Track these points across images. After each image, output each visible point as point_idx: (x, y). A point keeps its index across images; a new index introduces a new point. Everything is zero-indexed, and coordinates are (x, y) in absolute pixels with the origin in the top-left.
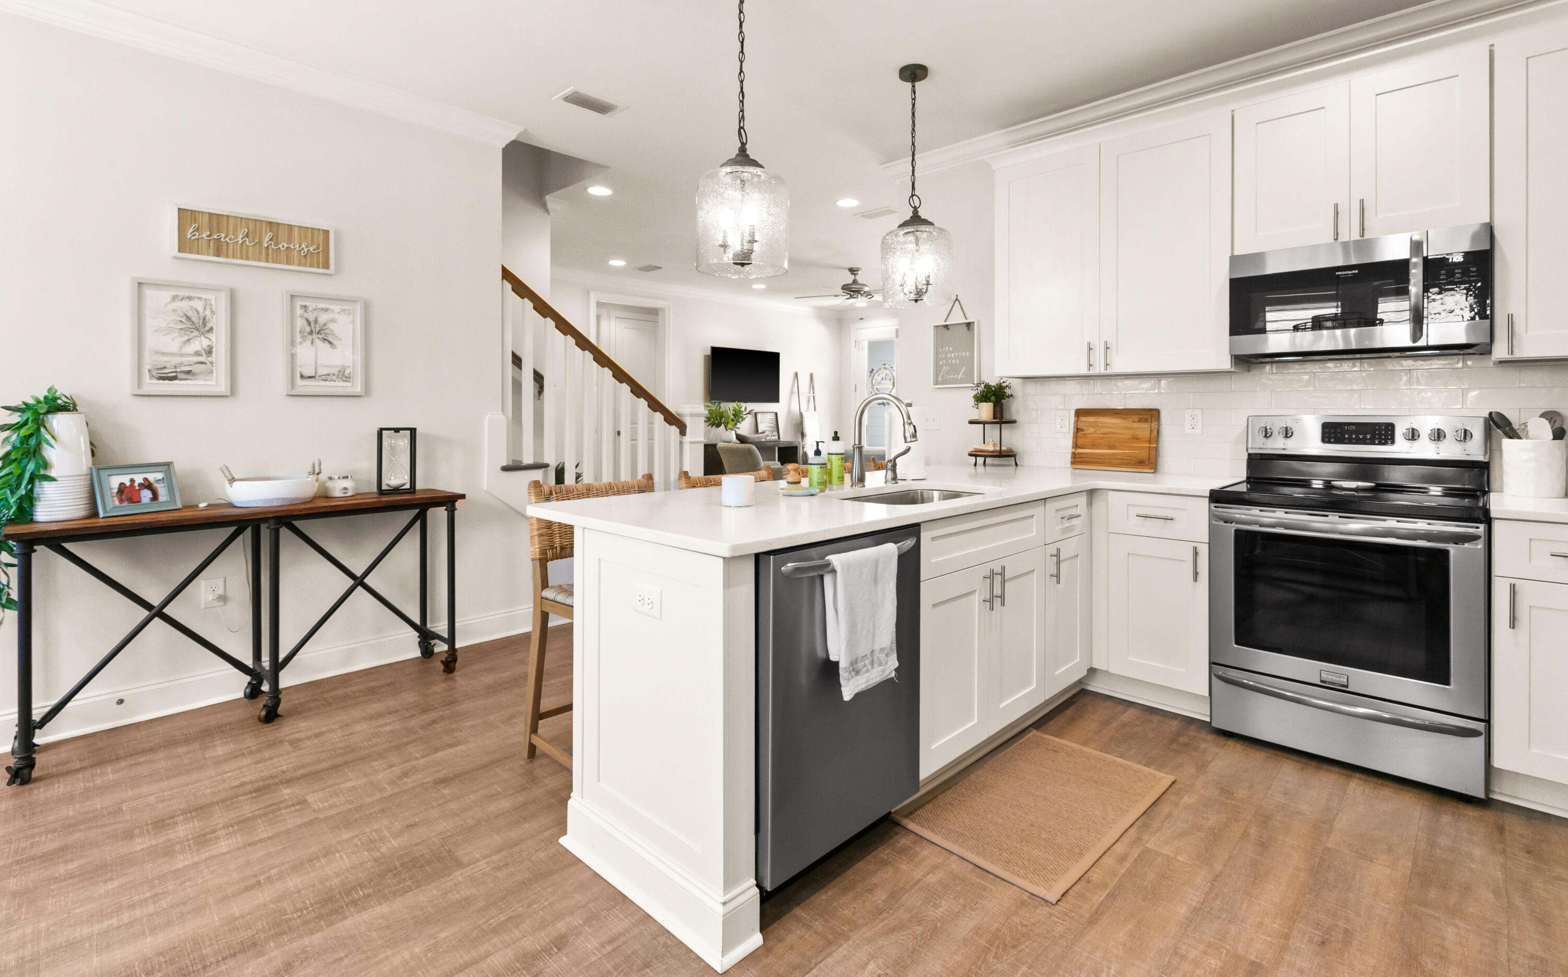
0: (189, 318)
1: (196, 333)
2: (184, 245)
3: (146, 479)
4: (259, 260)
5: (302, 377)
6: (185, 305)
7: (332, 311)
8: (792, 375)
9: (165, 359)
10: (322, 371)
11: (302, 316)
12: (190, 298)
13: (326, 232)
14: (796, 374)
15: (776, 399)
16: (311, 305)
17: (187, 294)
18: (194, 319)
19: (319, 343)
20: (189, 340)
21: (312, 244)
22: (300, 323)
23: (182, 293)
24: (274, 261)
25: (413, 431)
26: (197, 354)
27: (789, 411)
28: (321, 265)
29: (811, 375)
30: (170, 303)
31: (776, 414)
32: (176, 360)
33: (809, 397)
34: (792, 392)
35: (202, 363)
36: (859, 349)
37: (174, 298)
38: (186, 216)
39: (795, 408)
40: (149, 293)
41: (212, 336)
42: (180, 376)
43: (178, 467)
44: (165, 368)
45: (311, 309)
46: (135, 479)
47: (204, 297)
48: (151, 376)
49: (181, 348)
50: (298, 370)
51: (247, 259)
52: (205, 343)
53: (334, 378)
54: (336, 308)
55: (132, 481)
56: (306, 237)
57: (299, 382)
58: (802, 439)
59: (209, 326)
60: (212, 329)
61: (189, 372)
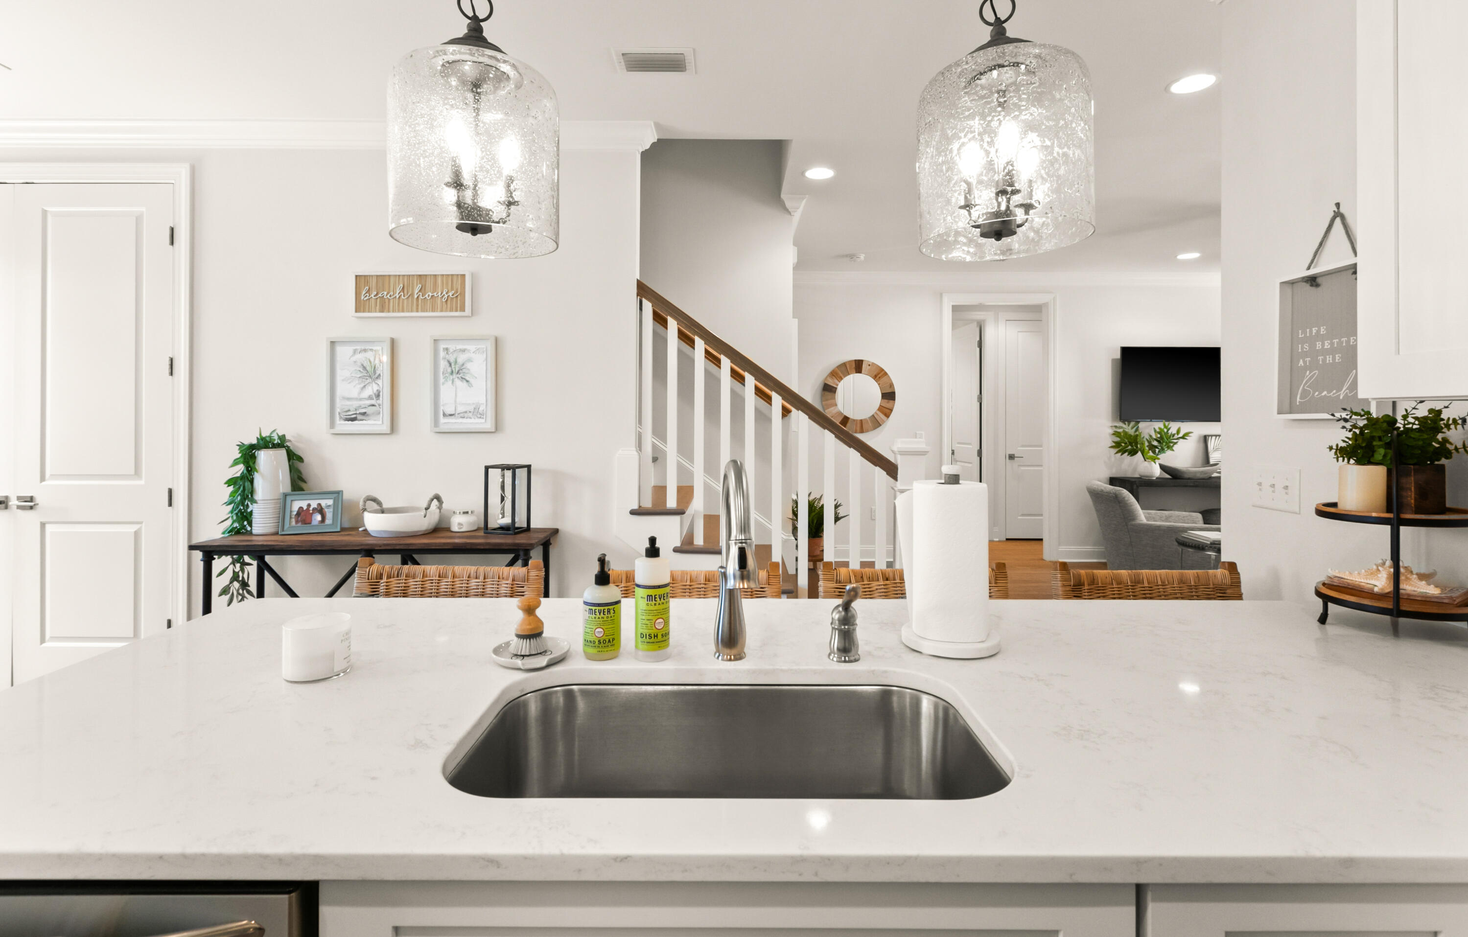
0: (364, 368)
1: (369, 380)
2: (359, 306)
3: (319, 505)
4: (412, 311)
5: (444, 415)
6: (359, 357)
7: (469, 351)
9: (348, 403)
10: (461, 409)
11: (444, 358)
12: (365, 350)
13: (463, 276)
16: (452, 347)
17: (363, 348)
18: (368, 368)
19: (458, 383)
20: (365, 386)
21: (452, 289)
22: (443, 364)
23: (359, 347)
24: (423, 311)
26: (370, 398)
28: (459, 309)
30: (352, 356)
32: (356, 404)
35: (373, 405)
37: (355, 351)
38: (361, 280)
40: (339, 349)
41: (380, 382)
42: (359, 417)
43: (346, 496)
44: (349, 411)
45: (451, 351)
46: (311, 504)
47: (374, 348)
48: (341, 418)
49: (360, 393)
50: (442, 408)
51: (403, 311)
52: (375, 388)
53: (470, 415)
54: (471, 347)
55: (309, 505)
56: (447, 284)
57: (442, 420)
59: (378, 372)
60: (380, 375)
61: (364, 414)
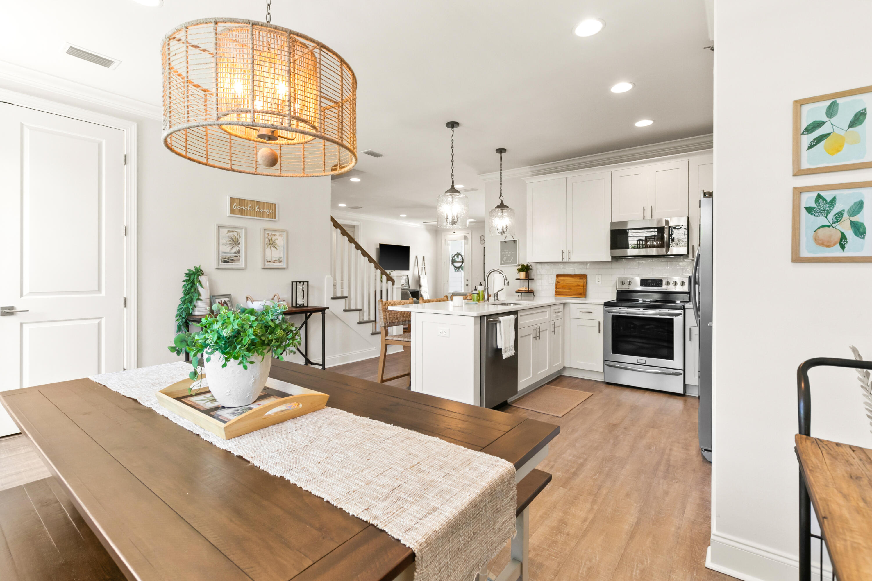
0: (232, 239)
1: (235, 245)
2: (232, 211)
3: (224, 300)
4: (255, 216)
5: (267, 261)
6: (231, 234)
7: (276, 235)
8: (415, 257)
9: (225, 255)
10: (273, 259)
11: (267, 238)
12: (233, 231)
13: (275, 204)
14: (417, 257)
15: (407, 268)
16: (270, 233)
17: (232, 230)
18: (234, 240)
19: (272, 248)
20: (232, 248)
21: (271, 209)
22: (267, 240)
23: (230, 230)
24: (259, 217)
25: (308, 282)
26: (235, 253)
27: (413, 274)
28: (273, 218)
29: (423, 257)
30: (227, 233)
31: (408, 276)
32: (229, 255)
33: (422, 268)
34: (415, 265)
35: (237, 256)
36: (446, 245)
37: (229, 231)
38: (233, 200)
39: (416, 273)
40: (221, 230)
41: (240, 246)
42: (230, 261)
43: (232, 296)
44: (225, 258)
45: (270, 235)
47: (237, 231)
48: (222, 262)
49: (230, 251)
50: (266, 258)
51: (251, 216)
52: (238, 248)
53: (277, 262)
54: (278, 234)
55: (221, 301)
56: (269, 207)
57: (266, 263)
58: (420, 288)
59: (239, 242)
60: (239, 243)
61: (232, 260)
